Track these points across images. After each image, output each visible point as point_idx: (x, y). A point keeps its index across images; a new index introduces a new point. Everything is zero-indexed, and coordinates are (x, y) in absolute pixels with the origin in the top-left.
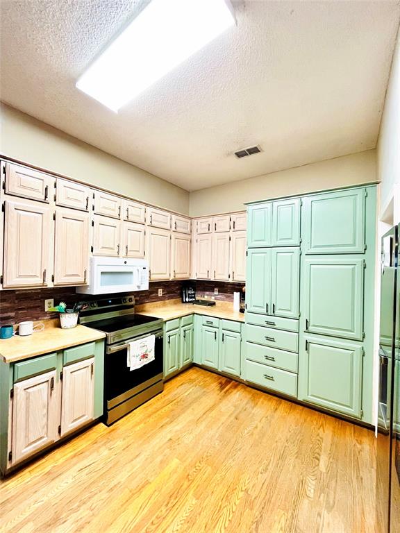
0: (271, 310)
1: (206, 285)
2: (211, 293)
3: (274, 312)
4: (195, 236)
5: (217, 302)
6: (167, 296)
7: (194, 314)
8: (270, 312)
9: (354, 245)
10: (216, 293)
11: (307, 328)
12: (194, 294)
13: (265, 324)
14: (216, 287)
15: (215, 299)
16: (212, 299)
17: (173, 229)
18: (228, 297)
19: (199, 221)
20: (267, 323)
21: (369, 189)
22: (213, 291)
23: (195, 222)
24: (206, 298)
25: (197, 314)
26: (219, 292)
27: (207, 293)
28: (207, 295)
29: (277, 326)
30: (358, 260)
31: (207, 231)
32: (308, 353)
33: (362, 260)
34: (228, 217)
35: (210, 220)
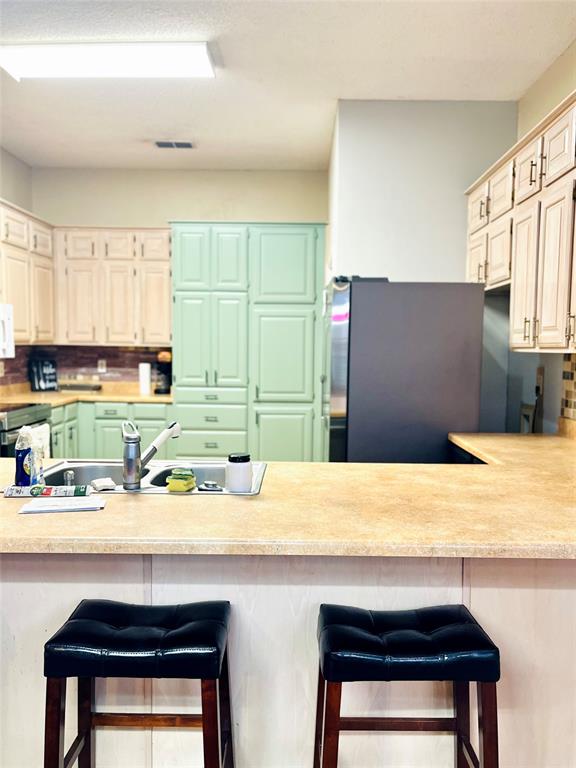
0: (212, 379)
1: (80, 354)
2: (91, 370)
3: (216, 381)
4: (61, 261)
5: (105, 385)
6: (10, 376)
7: (78, 401)
8: (212, 382)
9: (304, 293)
10: (102, 369)
11: (257, 396)
12: (54, 374)
13: (204, 400)
14: (101, 356)
15: (101, 379)
16: (95, 380)
17: (32, 248)
18: (128, 373)
19: (71, 235)
20: (207, 398)
21: (319, 230)
22: (96, 366)
23: (60, 235)
24: (80, 379)
25: (84, 402)
26: (108, 366)
27: (83, 370)
28: (83, 374)
29: (221, 399)
30: (308, 310)
31: (89, 254)
32: (258, 426)
33: (311, 311)
34: (130, 235)
35: (95, 235)
